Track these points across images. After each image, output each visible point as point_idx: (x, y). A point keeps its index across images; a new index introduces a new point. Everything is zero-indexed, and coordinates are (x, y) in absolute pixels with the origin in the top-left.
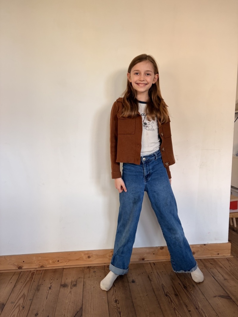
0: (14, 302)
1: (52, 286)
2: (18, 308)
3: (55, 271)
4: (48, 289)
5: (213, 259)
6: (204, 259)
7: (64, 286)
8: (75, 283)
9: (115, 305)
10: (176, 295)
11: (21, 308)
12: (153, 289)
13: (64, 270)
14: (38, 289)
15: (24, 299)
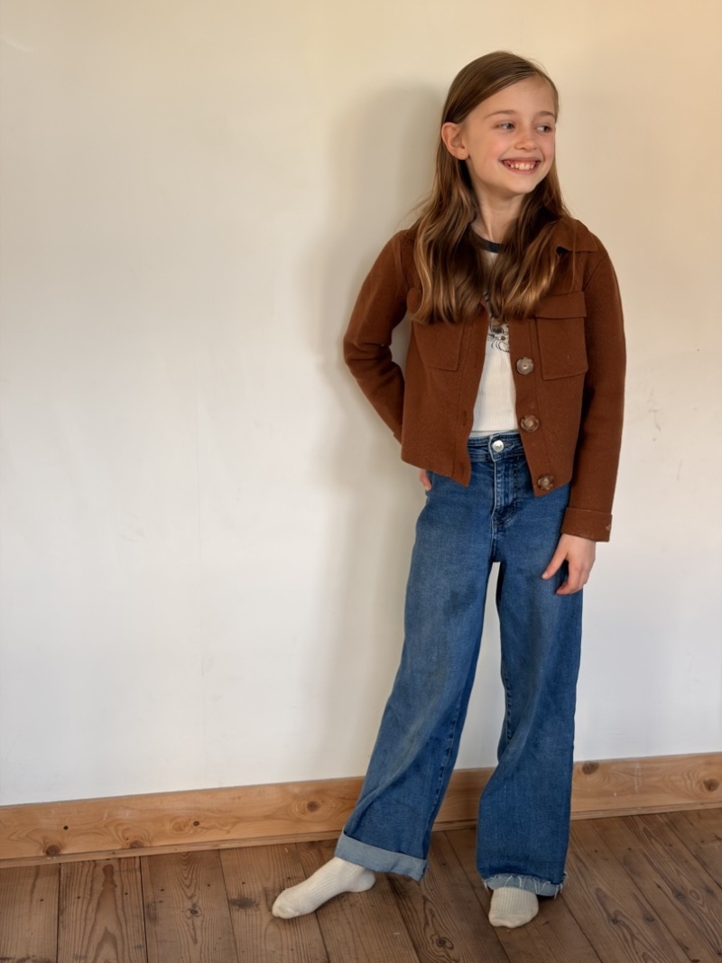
0: (86, 957)
1: (200, 904)
4: (188, 914)
7: (243, 903)
9: (443, 954)
10: (649, 919)
13: (223, 856)
14: (149, 914)
15: (115, 946)
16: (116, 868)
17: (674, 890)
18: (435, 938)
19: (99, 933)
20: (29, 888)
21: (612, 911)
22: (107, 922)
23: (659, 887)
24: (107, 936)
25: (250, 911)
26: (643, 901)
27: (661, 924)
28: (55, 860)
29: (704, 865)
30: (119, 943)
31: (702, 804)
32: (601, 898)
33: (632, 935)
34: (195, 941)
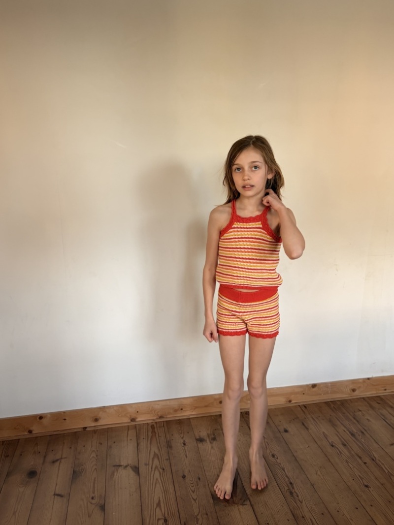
0: (149, 464)
1: (186, 441)
2: (157, 470)
3: (180, 422)
4: (183, 445)
5: (379, 397)
6: (368, 397)
7: (201, 440)
8: (213, 436)
9: (274, 461)
10: (344, 445)
11: (161, 471)
12: (313, 438)
13: (191, 420)
14: (169, 446)
15: (159, 459)
16: (155, 426)
17: (350, 432)
18: (271, 454)
19: (152, 454)
20: (126, 435)
21: (330, 441)
22: (154, 449)
23: (344, 431)
24: (155, 455)
25: (204, 444)
26: (340, 437)
27: (349, 447)
28: (133, 423)
29: (358, 421)
30: (160, 457)
31: (351, 397)
32: (325, 436)
33: (340, 452)
34: (187, 457)
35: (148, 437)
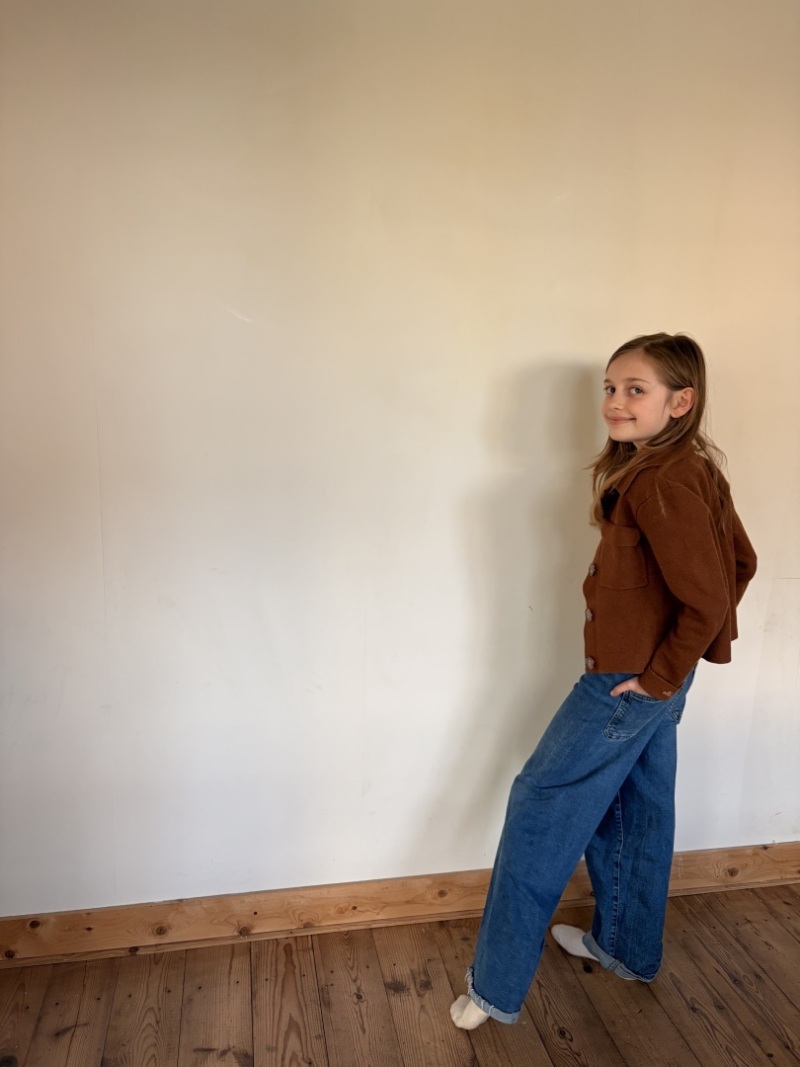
0: (276, 1048)
1: (363, 988)
2: (294, 1064)
3: (349, 938)
4: (355, 999)
6: (763, 889)
7: (396, 987)
8: (423, 978)
9: (565, 1046)
10: (720, 1008)
12: (650, 990)
13: (375, 935)
14: (325, 1002)
15: (299, 1035)
16: (294, 948)
17: (731, 976)
18: (556, 1028)
19: (285, 1020)
20: (227, 970)
21: (689, 1000)
22: (290, 1009)
23: (718, 972)
24: (292, 1024)
25: (403, 996)
26: (710, 987)
27: (730, 1013)
28: (246, 940)
29: (745, 947)
30: (302, 1031)
31: (726, 886)
32: (677, 983)
33: (712, 1025)
34: (364, 1031)
35: (276, 977)
